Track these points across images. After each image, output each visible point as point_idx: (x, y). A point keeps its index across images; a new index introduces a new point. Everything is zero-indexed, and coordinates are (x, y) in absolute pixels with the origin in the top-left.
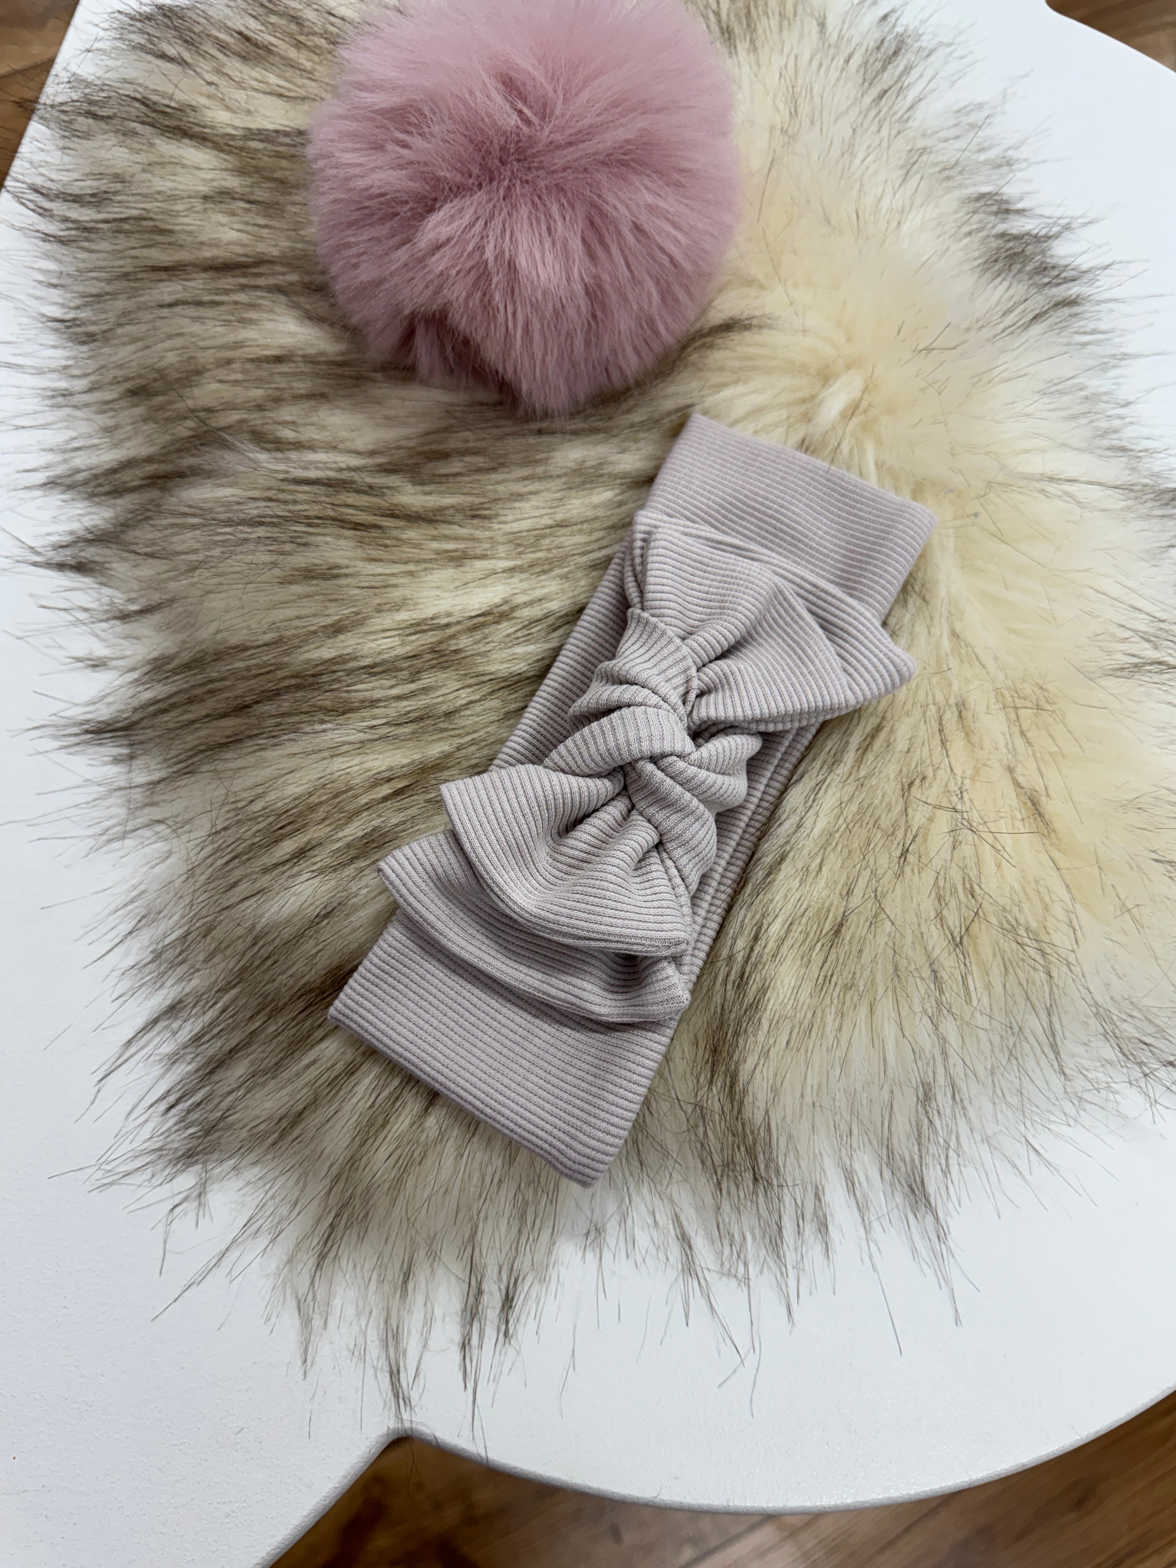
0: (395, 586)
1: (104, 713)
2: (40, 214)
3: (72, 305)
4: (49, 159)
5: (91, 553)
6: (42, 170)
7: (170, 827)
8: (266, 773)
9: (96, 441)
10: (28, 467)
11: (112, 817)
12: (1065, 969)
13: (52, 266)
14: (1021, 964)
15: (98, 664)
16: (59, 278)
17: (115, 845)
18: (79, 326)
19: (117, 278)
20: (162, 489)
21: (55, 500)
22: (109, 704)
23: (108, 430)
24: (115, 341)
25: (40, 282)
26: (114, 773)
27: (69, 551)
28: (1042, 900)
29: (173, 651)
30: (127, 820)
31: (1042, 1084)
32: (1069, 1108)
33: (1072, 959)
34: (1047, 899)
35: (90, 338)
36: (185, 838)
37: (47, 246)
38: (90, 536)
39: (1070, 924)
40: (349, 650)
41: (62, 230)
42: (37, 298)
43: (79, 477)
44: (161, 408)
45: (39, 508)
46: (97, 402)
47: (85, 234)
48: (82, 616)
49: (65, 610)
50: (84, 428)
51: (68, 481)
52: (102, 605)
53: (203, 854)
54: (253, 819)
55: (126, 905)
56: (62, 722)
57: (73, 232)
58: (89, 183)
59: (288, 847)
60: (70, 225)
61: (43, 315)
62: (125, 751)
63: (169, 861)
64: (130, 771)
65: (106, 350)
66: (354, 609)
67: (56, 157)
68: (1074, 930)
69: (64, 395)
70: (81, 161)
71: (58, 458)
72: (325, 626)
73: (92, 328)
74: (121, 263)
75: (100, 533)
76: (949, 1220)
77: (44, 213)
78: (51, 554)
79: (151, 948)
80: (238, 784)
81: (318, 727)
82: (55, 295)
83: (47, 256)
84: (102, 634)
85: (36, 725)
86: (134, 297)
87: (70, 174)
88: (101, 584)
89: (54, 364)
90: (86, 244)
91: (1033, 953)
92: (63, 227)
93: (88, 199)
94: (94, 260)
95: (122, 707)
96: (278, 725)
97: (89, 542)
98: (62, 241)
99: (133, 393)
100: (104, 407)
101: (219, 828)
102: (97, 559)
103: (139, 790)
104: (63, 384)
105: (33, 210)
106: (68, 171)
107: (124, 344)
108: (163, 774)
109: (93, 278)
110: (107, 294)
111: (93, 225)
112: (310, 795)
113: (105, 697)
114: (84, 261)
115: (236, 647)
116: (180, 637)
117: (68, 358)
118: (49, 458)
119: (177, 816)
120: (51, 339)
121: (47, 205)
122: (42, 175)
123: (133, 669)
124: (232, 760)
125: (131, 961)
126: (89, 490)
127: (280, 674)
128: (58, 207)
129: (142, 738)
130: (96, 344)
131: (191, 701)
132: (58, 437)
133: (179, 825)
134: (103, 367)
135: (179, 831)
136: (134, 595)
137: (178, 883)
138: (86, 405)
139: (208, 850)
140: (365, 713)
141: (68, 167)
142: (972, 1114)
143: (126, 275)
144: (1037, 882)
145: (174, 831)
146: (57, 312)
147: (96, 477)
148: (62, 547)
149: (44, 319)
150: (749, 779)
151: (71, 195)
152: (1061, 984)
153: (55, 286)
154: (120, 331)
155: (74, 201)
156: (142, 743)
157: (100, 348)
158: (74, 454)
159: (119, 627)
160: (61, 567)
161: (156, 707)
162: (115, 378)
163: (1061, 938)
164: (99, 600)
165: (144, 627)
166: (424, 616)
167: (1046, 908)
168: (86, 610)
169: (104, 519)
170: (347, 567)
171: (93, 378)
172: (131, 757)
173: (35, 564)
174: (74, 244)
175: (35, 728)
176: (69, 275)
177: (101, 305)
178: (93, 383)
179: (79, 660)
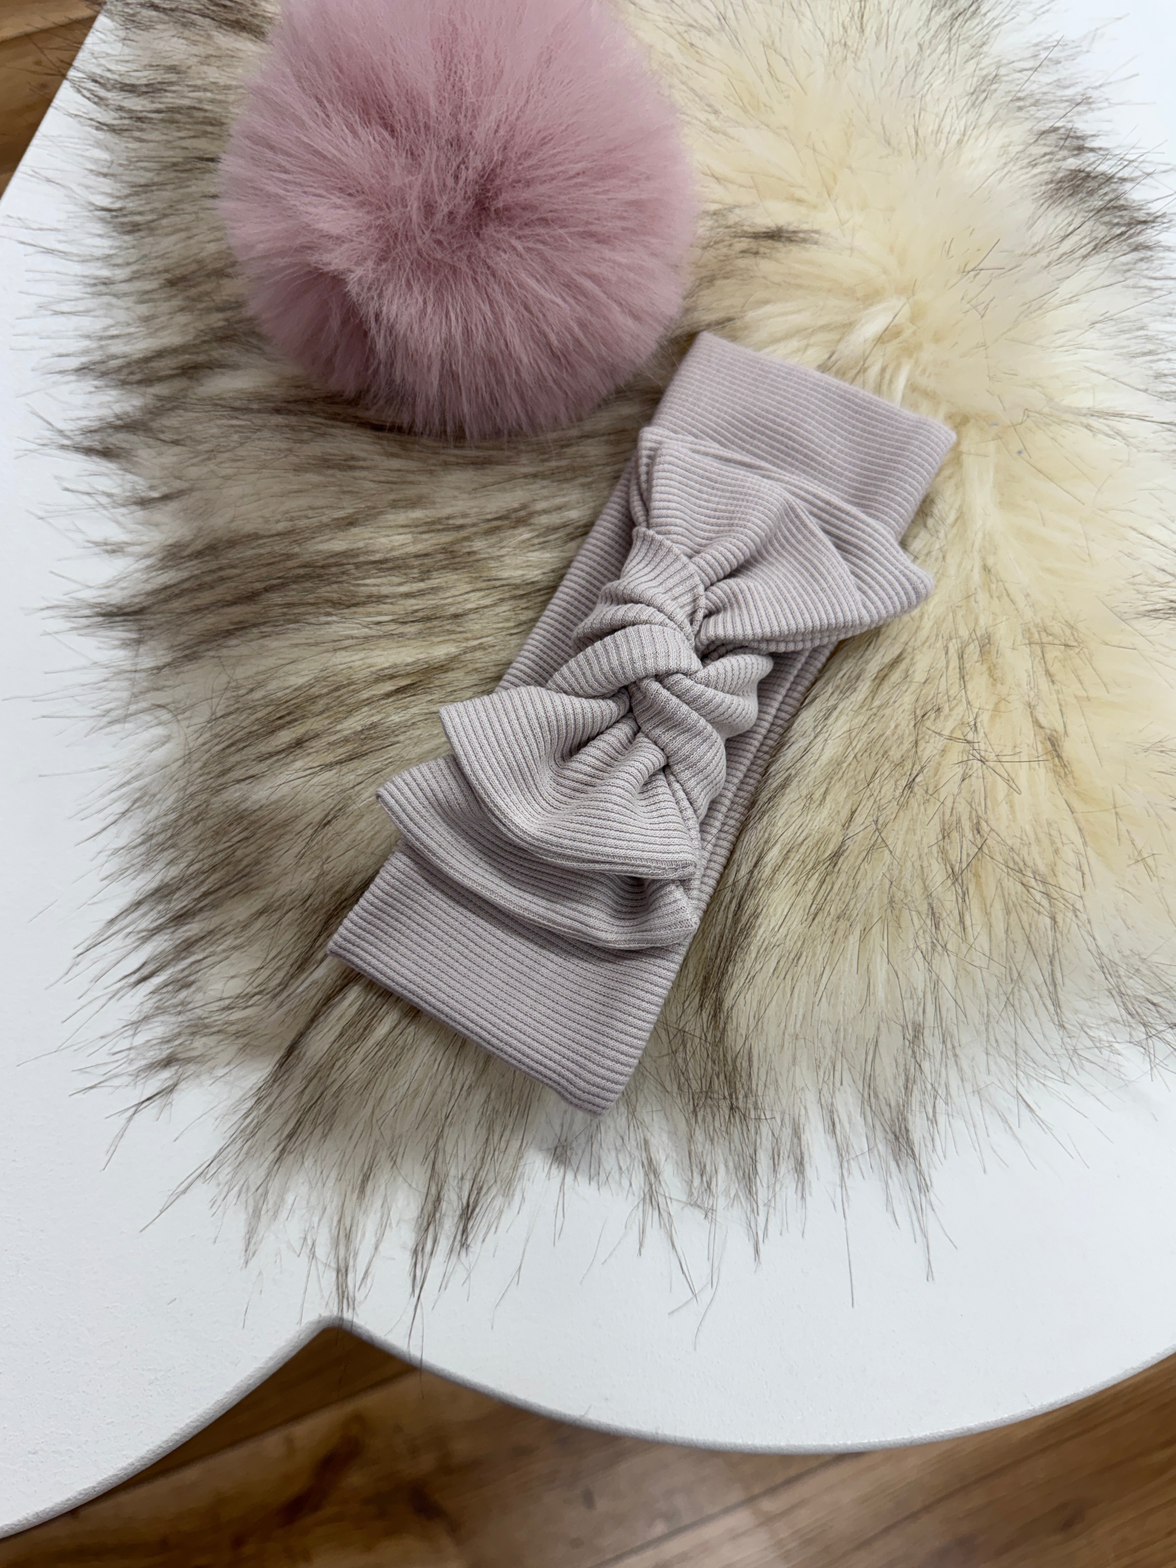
0: (411, 483)
1: (117, 597)
2: (95, 103)
3: (118, 194)
4: (110, 51)
5: (119, 439)
6: (102, 61)
7: (171, 711)
8: (270, 662)
9: (132, 330)
10: (63, 351)
11: (116, 699)
12: (1070, 914)
13: (105, 156)
14: (1024, 905)
15: (115, 549)
16: (109, 167)
17: (116, 727)
18: (125, 216)
19: (165, 168)
20: (190, 378)
21: (89, 383)
22: (123, 589)
23: (146, 320)
24: (160, 232)
25: (91, 171)
26: (121, 657)
27: (97, 437)
28: (1053, 843)
29: (188, 539)
30: (129, 704)
31: (1039, 1037)
32: (1065, 1064)
33: (1079, 905)
34: (1058, 841)
35: (134, 228)
36: (185, 723)
37: (100, 135)
38: (119, 422)
39: (1080, 868)
40: (361, 544)
41: (115, 119)
42: (87, 187)
43: (113, 363)
44: (198, 299)
45: (71, 393)
46: (137, 292)
47: (139, 124)
48: (104, 500)
49: (88, 494)
50: (122, 316)
51: (103, 368)
52: (124, 491)
53: (201, 740)
54: (254, 709)
55: (123, 785)
56: (74, 603)
57: (126, 122)
58: (146, 73)
59: (285, 737)
60: (124, 115)
61: (92, 204)
62: (134, 636)
63: (167, 746)
64: (136, 656)
65: (150, 240)
66: (369, 504)
67: (117, 49)
68: (1083, 874)
69: (105, 284)
70: (139, 52)
71: (93, 344)
72: (338, 519)
73: (138, 218)
74: (171, 153)
75: (129, 420)
76: (932, 1171)
77: (100, 101)
78: (79, 439)
79: (143, 831)
80: (240, 673)
81: (323, 619)
82: (107, 185)
83: (98, 144)
84: (121, 519)
85: (49, 605)
86: (181, 187)
87: (128, 65)
88: (126, 470)
89: (98, 253)
90: (137, 134)
91: (1038, 896)
92: (117, 115)
93: (144, 89)
94: (145, 150)
95: (133, 592)
96: (284, 614)
97: (117, 428)
98: (112, 129)
99: (172, 283)
100: (144, 297)
101: (219, 714)
102: (124, 445)
103: (143, 675)
104: (105, 273)
105: (88, 99)
106: (127, 61)
107: (167, 235)
108: (168, 659)
109: (142, 168)
110: (154, 184)
111: (144, 114)
112: (312, 686)
113: (119, 580)
114: (134, 150)
115: (249, 536)
116: (195, 524)
117: (111, 247)
118: (86, 343)
119: (179, 702)
120: (99, 228)
121: (102, 93)
122: (100, 65)
123: (148, 556)
124: (237, 647)
125: (121, 842)
126: (122, 377)
127: (290, 564)
128: (113, 97)
129: (152, 623)
130: (142, 234)
131: (201, 587)
132: (94, 324)
133: (179, 711)
134: (145, 256)
135: (180, 717)
136: (155, 482)
137: (174, 767)
138: (125, 294)
139: (207, 735)
140: (370, 609)
141: (127, 58)
142: (965, 1063)
143: (174, 164)
144: (1049, 824)
145: (175, 716)
146: (106, 202)
147: (129, 364)
148: (91, 432)
149: (92, 208)
150: (760, 703)
151: (127, 85)
152: (1065, 931)
153: (105, 175)
154: (164, 222)
155: (130, 91)
156: (151, 628)
157: (143, 238)
158: (109, 342)
159: (140, 514)
160: (89, 451)
161: (168, 592)
162: (155, 268)
163: (1069, 882)
164: (121, 486)
165: (163, 514)
166: (439, 516)
167: (1056, 851)
168: (109, 495)
169: (134, 406)
170: (364, 460)
171: (135, 267)
172: (139, 642)
173: (63, 447)
174: (126, 134)
175: (48, 608)
176: (121, 165)
177: (149, 195)
178: (134, 272)
179: (97, 544)
